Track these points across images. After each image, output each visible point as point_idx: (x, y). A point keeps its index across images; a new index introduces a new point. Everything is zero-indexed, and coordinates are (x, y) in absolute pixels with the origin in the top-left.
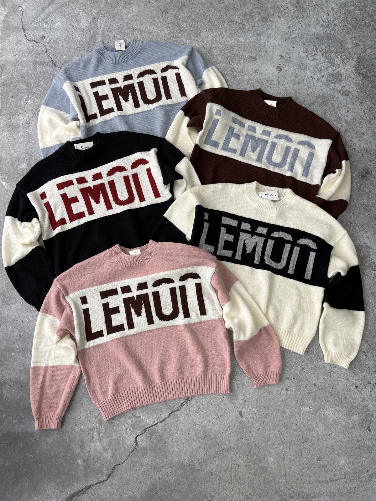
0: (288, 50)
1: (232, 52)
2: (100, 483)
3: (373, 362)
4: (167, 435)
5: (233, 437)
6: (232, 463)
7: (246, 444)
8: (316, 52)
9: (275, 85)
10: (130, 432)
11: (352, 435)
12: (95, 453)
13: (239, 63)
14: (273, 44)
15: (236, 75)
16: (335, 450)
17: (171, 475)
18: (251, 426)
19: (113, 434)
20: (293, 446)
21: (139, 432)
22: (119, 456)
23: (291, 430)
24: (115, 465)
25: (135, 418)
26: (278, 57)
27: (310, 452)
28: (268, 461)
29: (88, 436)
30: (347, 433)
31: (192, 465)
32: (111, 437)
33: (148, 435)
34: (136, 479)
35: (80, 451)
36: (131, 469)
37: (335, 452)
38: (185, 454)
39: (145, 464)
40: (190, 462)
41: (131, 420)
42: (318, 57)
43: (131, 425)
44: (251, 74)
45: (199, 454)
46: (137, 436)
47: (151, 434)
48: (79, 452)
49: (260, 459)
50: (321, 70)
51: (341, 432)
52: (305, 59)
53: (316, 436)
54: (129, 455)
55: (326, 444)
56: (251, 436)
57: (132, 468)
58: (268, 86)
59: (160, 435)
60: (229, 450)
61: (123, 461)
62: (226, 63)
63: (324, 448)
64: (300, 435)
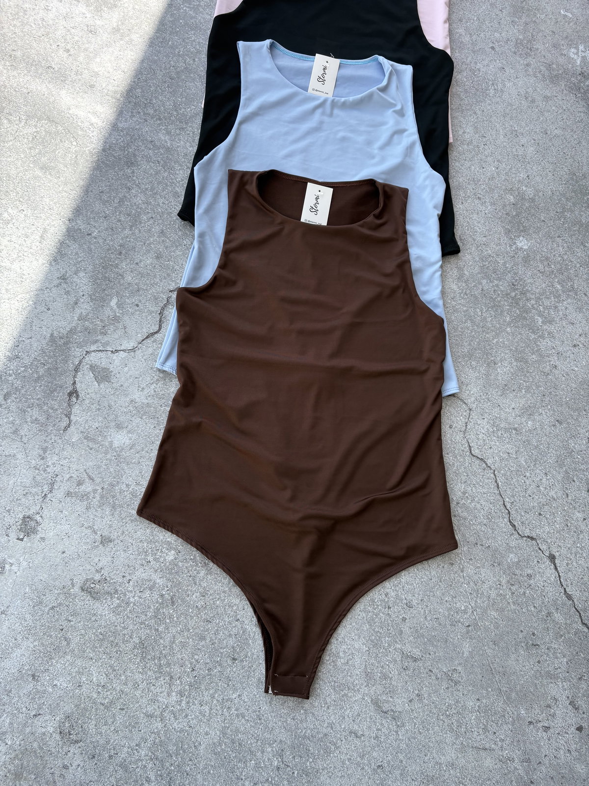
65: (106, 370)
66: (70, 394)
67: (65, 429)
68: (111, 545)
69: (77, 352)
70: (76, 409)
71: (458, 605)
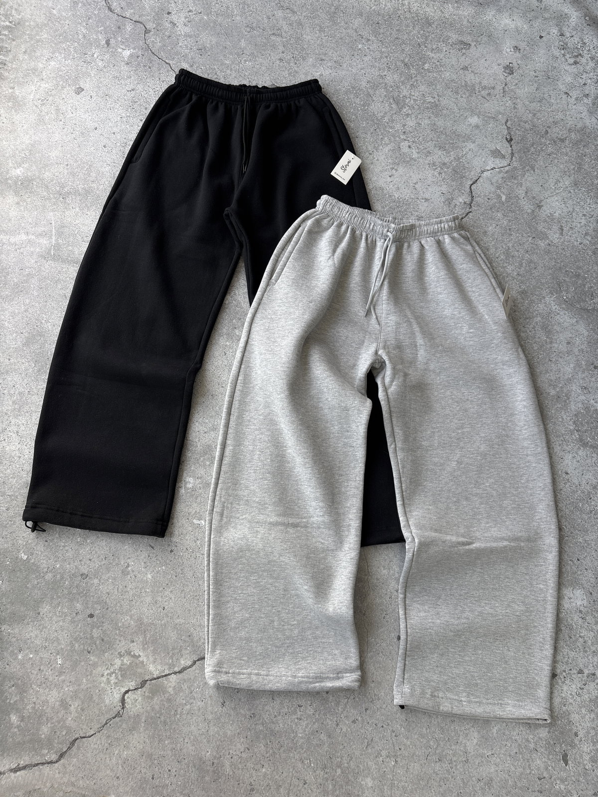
0: (531, 39)
1: (428, 28)
2: (43, 764)
3: (594, 633)
4: (183, 699)
5: (304, 727)
6: (293, 774)
7: (327, 745)
8: (581, 52)
9: (497, 97)
10: (116, 681)
11: (530, 765)
12: (44, 708)
13: (439, 50)
14: (505, 25)
15: (428, 69)
16: (493, 787)
17: (175, 776)
18: (342, 712)
19: (84, 679)
20: (414, 766)
21: (132, 685)
22: (87, 722)
23: (416, 733)
24: (77, 736)
25: (130, 657)
26: (510, 49)
27: (444, 782)
28: (362, 785)
29: (37, 674)
30: (522, 760)
31: (218, 763)
32: (79, 685)
33: (147, 694)
34: (110, 770)
35: (18, 699)
36: (105, 750)
37: (493, 791)
38: (208, 742)
39: (131, 745)
40: (215, 757)
41: (122, 660)
42: (583, 60)
43: (120, 669)
44: (457, 71)
45: (235, 746)
46: (127, 692)
47: (154, 692)
48: (16, 701)
49: (348, 778)
50: (585, 84)
51: (510, 756)
52: (559, 60)
53: (462, 753)
54: (106, 723)
55: (479, 774)
56: (338, 731)
57: (107, 749)
58: (485, 98)
59: (169, 698)
60: (292, 749)
61: (92, 733)
62: (414, 46)
63: (474, 779)
64: (432, 747)
65: (495, 157)
66: (511, 140)
67: (507, 121)
68: (461, 67)
69: (515, 164)
70: (506, 132)
71: (251, 63)
